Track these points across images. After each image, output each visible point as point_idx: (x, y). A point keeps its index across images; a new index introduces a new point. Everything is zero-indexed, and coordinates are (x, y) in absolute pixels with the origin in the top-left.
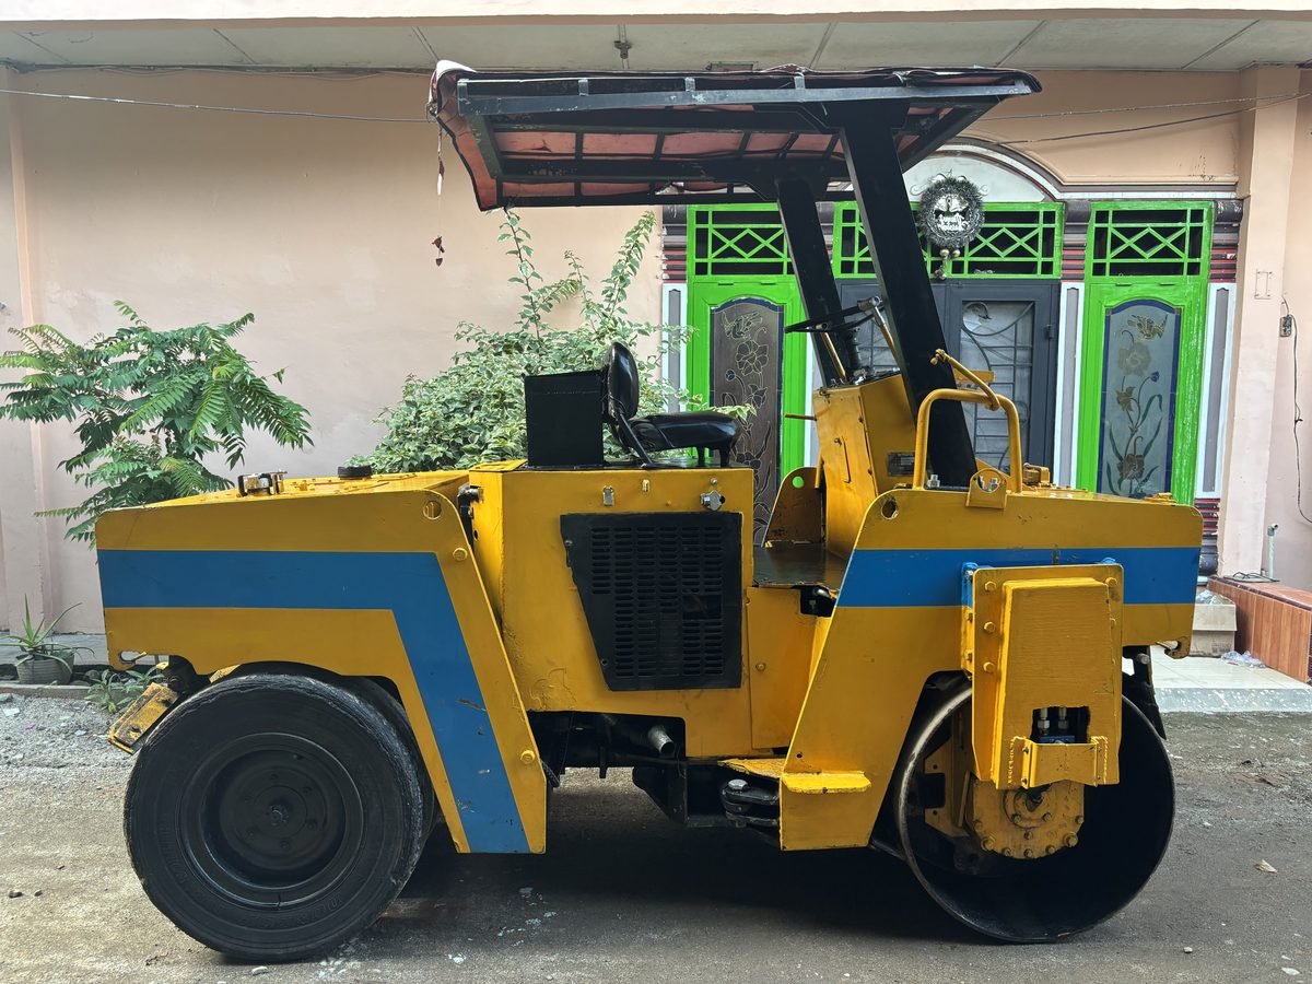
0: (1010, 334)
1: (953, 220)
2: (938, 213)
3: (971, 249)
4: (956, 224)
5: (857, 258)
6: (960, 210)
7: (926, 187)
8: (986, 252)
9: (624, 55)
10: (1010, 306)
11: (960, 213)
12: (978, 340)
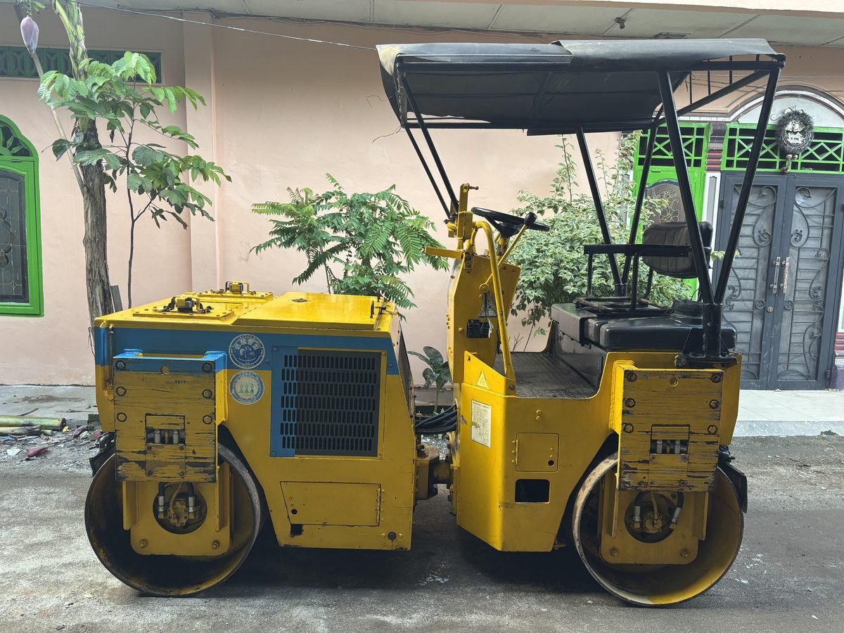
0: (820, 208)
1: (796, 136)
2: (788, 132)
3: (803, 154)
4: (798, 139)
5: (736, 158)
6: (799, 130)
7: (780, 115)
8: (811, 157)
9: (622, 27)
10: (822, 191)
11: (800, 132)
12: (803, 211)
